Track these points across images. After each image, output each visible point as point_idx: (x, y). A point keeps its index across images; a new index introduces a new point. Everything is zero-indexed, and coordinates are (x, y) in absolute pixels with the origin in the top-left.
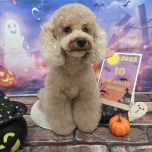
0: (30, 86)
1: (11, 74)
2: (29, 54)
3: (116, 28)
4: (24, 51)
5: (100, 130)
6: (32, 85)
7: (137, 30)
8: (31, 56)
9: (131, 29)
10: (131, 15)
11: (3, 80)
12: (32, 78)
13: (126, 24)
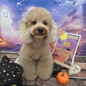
0: (15, 48)
1: (5, 40)
2: (15, 30)
3: (67, 17)
4: (12, 28)
5: (51, 79)
6: (16, 47)
7: (80, 19)
8: (16, 31)
9: (77, 19)
10: (77, 10)
11: (1, 43)
12: (17, 43)
13: (73, 15)
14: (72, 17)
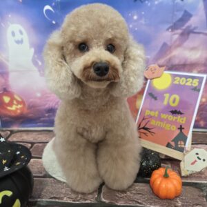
1: (19, 100)
2: (41, 72)
5: (137, 188)
6: (47, 115)
7: (201, 36)
11: (9, 108)
12: (47, 106)
13: (184, 28)
14: (179, 31)
